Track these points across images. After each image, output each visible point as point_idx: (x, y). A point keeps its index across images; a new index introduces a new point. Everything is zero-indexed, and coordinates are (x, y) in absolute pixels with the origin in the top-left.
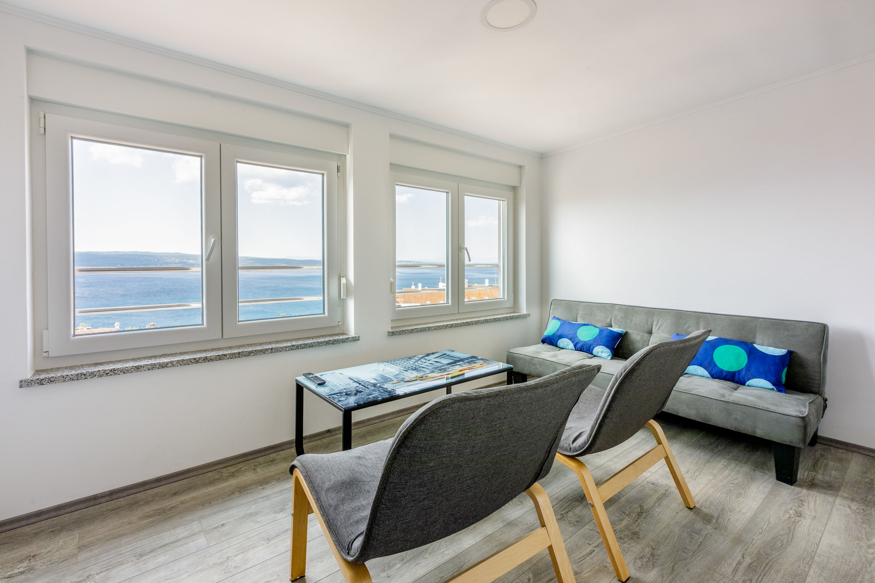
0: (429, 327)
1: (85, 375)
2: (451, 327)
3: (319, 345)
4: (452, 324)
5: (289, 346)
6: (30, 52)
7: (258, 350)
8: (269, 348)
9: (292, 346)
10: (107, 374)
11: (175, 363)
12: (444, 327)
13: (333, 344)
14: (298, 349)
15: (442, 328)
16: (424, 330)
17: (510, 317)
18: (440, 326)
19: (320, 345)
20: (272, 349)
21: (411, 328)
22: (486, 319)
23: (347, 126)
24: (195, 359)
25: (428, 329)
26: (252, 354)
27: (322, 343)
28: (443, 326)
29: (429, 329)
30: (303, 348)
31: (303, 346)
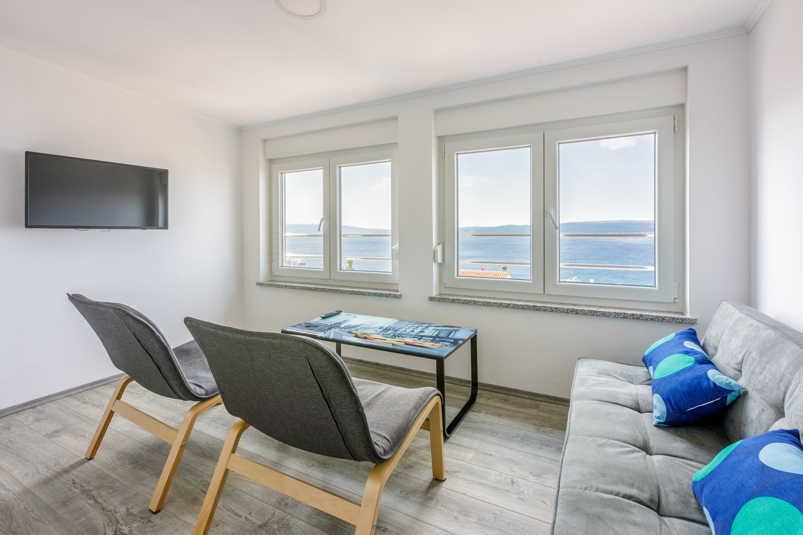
0: (475, 301)
1: (271, 285)
2: (507, 307)
3: (368, 295)
4: (509, 304)
5: (350, 291)
6: (265, 141)
7: (333, 289)
8: (339, 290)
9: (352, 291)
10: (277, 286)
11: (298, 287)
12: (496, 305)
13: (379, 296)
14: (355, 294)
15: (493, 305)
16: (469, 303)
17: (633, 315)
18: (490, 303)
19: (370, 295)
20: (340, 290)
21: (452, 298)
22: (573, 309)
23: (396, 118)
24: (305, 287)
25: (473, 302)
26: (330, 291)
27: (371, 293)
28: (495, 303)
29: (475, 303)
30: (358, 294)
31: (358, 293)
